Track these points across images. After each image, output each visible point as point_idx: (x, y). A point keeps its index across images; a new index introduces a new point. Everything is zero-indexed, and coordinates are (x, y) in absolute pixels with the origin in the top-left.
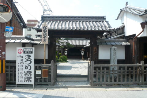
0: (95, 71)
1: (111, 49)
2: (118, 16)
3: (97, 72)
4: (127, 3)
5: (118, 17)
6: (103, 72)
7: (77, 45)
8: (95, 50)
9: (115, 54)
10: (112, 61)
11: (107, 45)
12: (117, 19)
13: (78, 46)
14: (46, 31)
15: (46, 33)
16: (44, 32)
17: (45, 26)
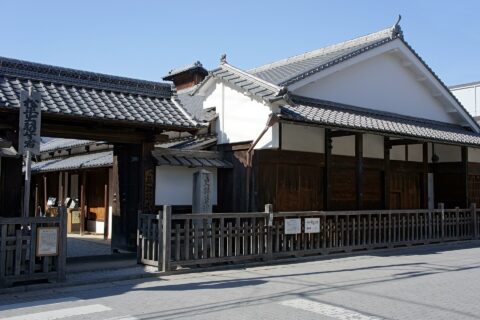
0: (173, 231)
3: (179, 236)
4: (225, 57)
8: (146, 179)
11: (182, 165)
14: (33, 114)
15: (34, 121)
16: (29, 118)
17: (31, 98)
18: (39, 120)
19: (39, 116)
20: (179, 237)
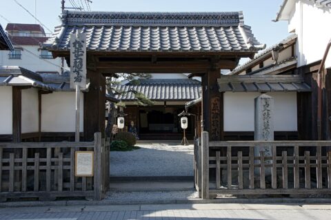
1: (256, 100)
2: (278, 12)
3: (218, 163)
5: (279, 15)
6: (234, 162)
7: (165, 101)
8: (212, 106)
9: (267, 115)
10: (260, 132)
11: (246, 90)
12: (277, 20)
13: (168, 103)
14: (80, 53)
15: (81, 59)
16: (77, 57)
17: (78, 40)
18: (84, 57)
19: (85, 54)
20: (218, 165)
